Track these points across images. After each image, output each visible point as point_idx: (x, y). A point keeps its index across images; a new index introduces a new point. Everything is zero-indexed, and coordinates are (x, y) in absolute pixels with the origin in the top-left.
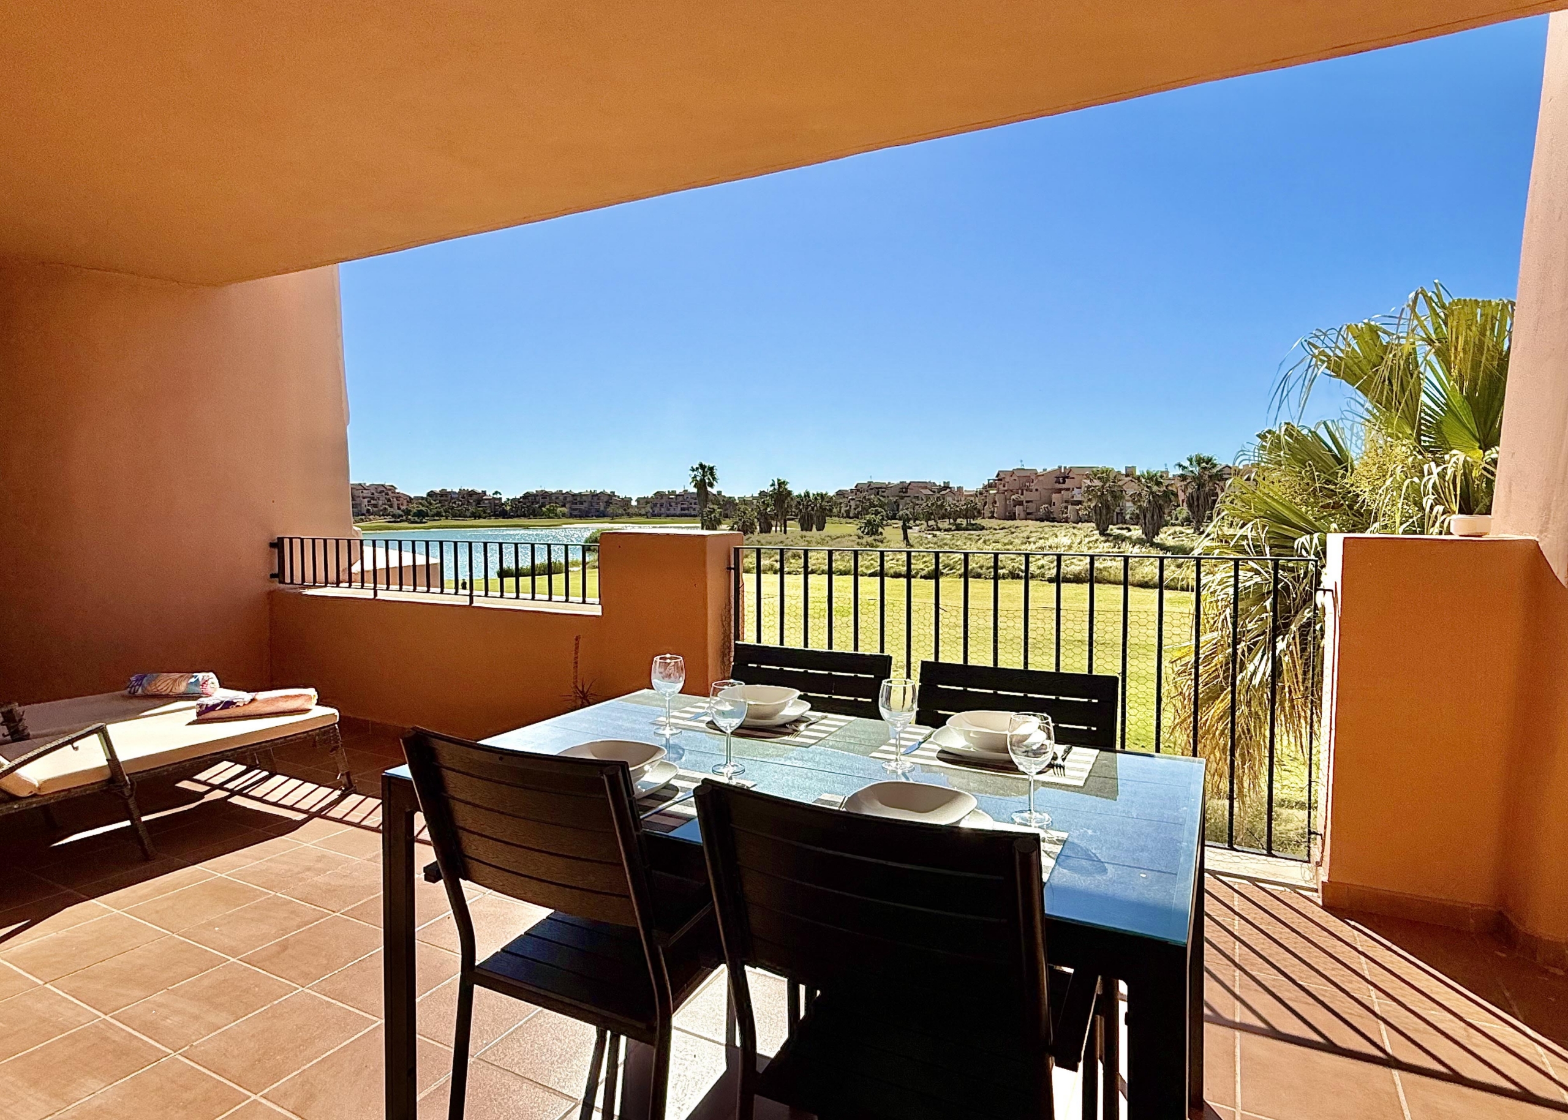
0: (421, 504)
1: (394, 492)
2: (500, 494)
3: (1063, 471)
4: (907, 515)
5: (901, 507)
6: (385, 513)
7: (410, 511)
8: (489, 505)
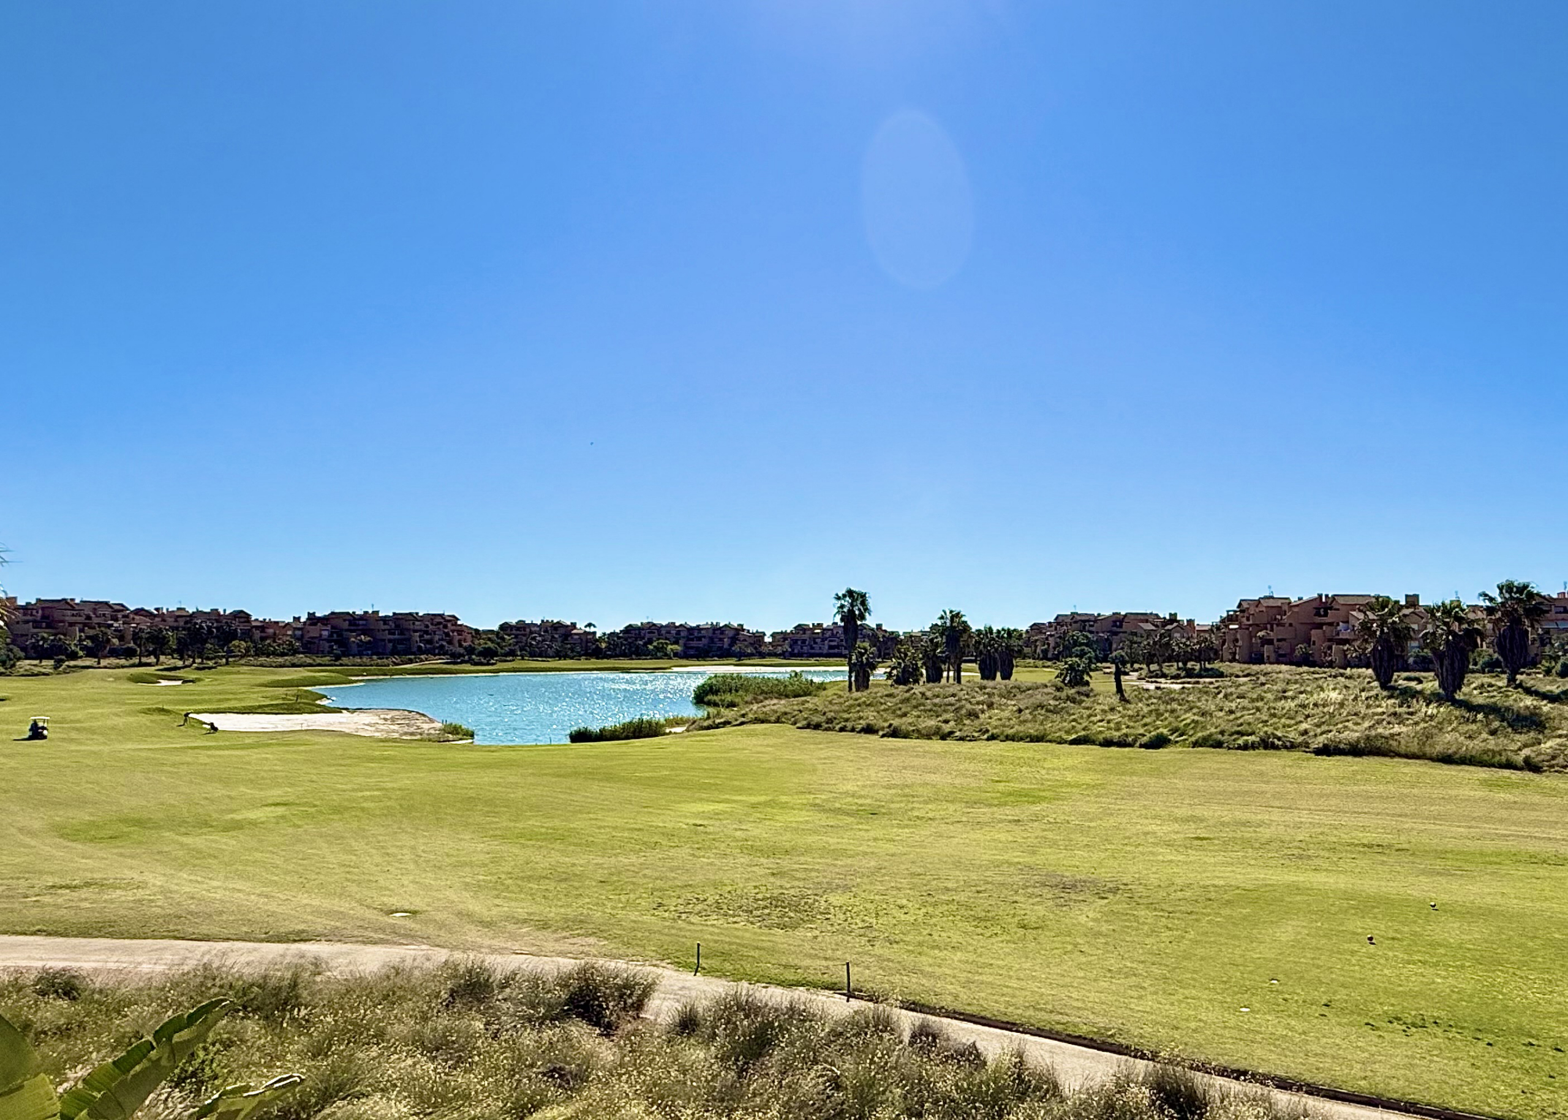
0: (489, 639)
1: (456, 624)
2: (594, 626)
3: (1324, 600)
4: (1122, 656)
5: (1114, 646)
6: (441, 651)
7: (474, 649)
8: (579, 641)
